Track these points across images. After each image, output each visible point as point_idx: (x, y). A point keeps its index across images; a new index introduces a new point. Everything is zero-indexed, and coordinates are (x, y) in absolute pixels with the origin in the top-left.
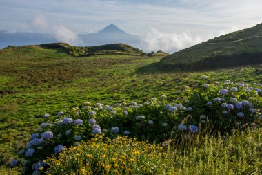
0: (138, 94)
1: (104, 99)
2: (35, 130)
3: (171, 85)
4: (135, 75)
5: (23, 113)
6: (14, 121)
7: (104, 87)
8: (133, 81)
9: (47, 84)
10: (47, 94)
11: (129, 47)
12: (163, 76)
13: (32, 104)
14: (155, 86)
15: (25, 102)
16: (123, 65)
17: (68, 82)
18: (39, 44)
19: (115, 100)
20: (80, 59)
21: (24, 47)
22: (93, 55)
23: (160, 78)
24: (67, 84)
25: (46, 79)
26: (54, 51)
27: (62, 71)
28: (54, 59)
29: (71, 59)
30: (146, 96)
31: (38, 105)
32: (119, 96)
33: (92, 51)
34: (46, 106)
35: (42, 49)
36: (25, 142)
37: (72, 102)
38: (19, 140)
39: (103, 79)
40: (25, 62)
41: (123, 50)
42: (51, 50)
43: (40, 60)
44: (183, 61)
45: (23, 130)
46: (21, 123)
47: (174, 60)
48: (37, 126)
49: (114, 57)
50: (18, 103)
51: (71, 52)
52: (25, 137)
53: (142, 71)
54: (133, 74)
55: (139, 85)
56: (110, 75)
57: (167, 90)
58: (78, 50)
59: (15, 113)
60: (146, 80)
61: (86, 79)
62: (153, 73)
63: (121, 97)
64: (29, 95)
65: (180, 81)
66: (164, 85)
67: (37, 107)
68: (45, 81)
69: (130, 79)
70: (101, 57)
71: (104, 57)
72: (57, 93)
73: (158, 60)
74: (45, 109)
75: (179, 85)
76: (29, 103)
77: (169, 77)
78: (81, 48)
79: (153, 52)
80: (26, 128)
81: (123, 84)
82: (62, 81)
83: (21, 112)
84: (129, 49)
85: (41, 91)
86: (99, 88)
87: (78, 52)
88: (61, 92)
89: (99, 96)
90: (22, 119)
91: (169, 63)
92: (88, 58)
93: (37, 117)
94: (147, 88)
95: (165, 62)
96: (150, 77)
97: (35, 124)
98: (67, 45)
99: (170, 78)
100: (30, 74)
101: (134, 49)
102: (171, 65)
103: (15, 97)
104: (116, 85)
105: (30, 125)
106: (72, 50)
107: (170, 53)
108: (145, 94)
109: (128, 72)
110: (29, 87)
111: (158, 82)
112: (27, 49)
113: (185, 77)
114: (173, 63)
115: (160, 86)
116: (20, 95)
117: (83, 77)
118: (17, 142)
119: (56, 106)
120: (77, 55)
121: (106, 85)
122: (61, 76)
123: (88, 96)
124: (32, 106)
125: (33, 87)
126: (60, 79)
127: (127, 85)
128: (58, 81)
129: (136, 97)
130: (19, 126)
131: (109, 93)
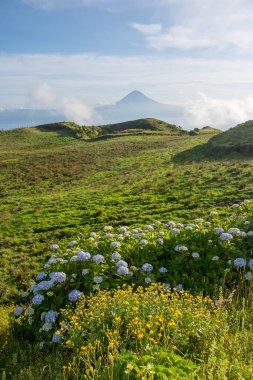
0: (176, 194)
1: (128, 203)
2: (36, 250)
3: (225, 180)
4: (172, 166)
5: (18, 226)
6: (7, 238)
7: (127, 185)
8: (168, 175)
9: (48, 182)
10: (48, 197)
11: (161, 122)
12: (212, 164)
13: (30, 213)
14: (201, 182)
15: (20, 210)
16: (154, 151)
17: (77, 179)
18: (34, 125)
19: (144, 204)
20: (92, 144)
21: (15, 131)
22: (109, 137)
23: (209, 169)
24: (74, 182)
25: (46, 175)
26: (55, 134)
27: (67, 163)
28: (56, 145)
29: (79, 145)
30: (188, 197)
31: (37, 214)
32: (149, 199)
33: (108, 131)
34: (49, 214)
35: (38, 132)
36: (23, 267)
37: (83, 209)
38: (16, 264)
39: (125, 171)
40: (17, 152)
41: (153, 128)
42: (51, 133)
43: (37, 147)
44: (242, 142)
45: (19, 250)
46: (17, 240)
47: (228, 140)
48: (38, 244)
49: (139, 138)
50: (11, 212)
51: (79, 135)
52: (23, 261)
53: (181, 158)
54: (168, 163)
55: (178, 180)
56: (136, 166)
57: (220, 187)
58: (89, 131)
59: (8, 227)
60: (188, 173)
61: (102, 174)
62: (198, 161)
63: (152, 200)
64: (25, 199)
65: (238, 173)
66: (215, 179)
67: (36, 218)
68: (44, 178)
69: (164, 172)
70: (121, 139)
71: (127, 139)
72: (62, 195)
73: (204, 140)
74: (47, 220)
75: (236, 179)
76: (25, 211)
77: (222, 167)
78: (93, 128)
79: (197, 130)
80: (23, 248)
81: (155, 180)
82: (68, 178)
83: (16, 224)
84: (161, 127)
85: (40, 192)
86: (120, 187)
87: (88, 133)
88: (67, 194)
89: (121, 199)
90: (17, 234)
91: (221, 145)
92: (103, 142)
93: (36, 231)
94: (189, 184)
95: (215, 144)
96: (193, 168)
97: (34, 241)
98: (72, 124)
99: (222, 169)
100: (24, 169)
101: (169, 126)
102: (224, 148)
103: (6, 203)
104: (144, 180)
105: (28, 242)
106: (80, 132)
107: (224, 130)
108: (187, 194)
109: (162, 161)
110: (24, 187)
111: (205, 175)
112: (18, 134)
113: (245, 166)
114: (227, 145)
115: (209, 181)
116: (13, 199)
117: (98, 170)
118: (12, 267)
119: (62, 215)
120: (87, 138)
121: (130, 181)
122: (66, 170)
123: (105, 199)
124: (29, 216)
125: (30, 187)
126: (65, 175)
127: (159, 181)
128: (62, 177)
129: (174, 199)
130: (14, 245)
131: (134, 194)
